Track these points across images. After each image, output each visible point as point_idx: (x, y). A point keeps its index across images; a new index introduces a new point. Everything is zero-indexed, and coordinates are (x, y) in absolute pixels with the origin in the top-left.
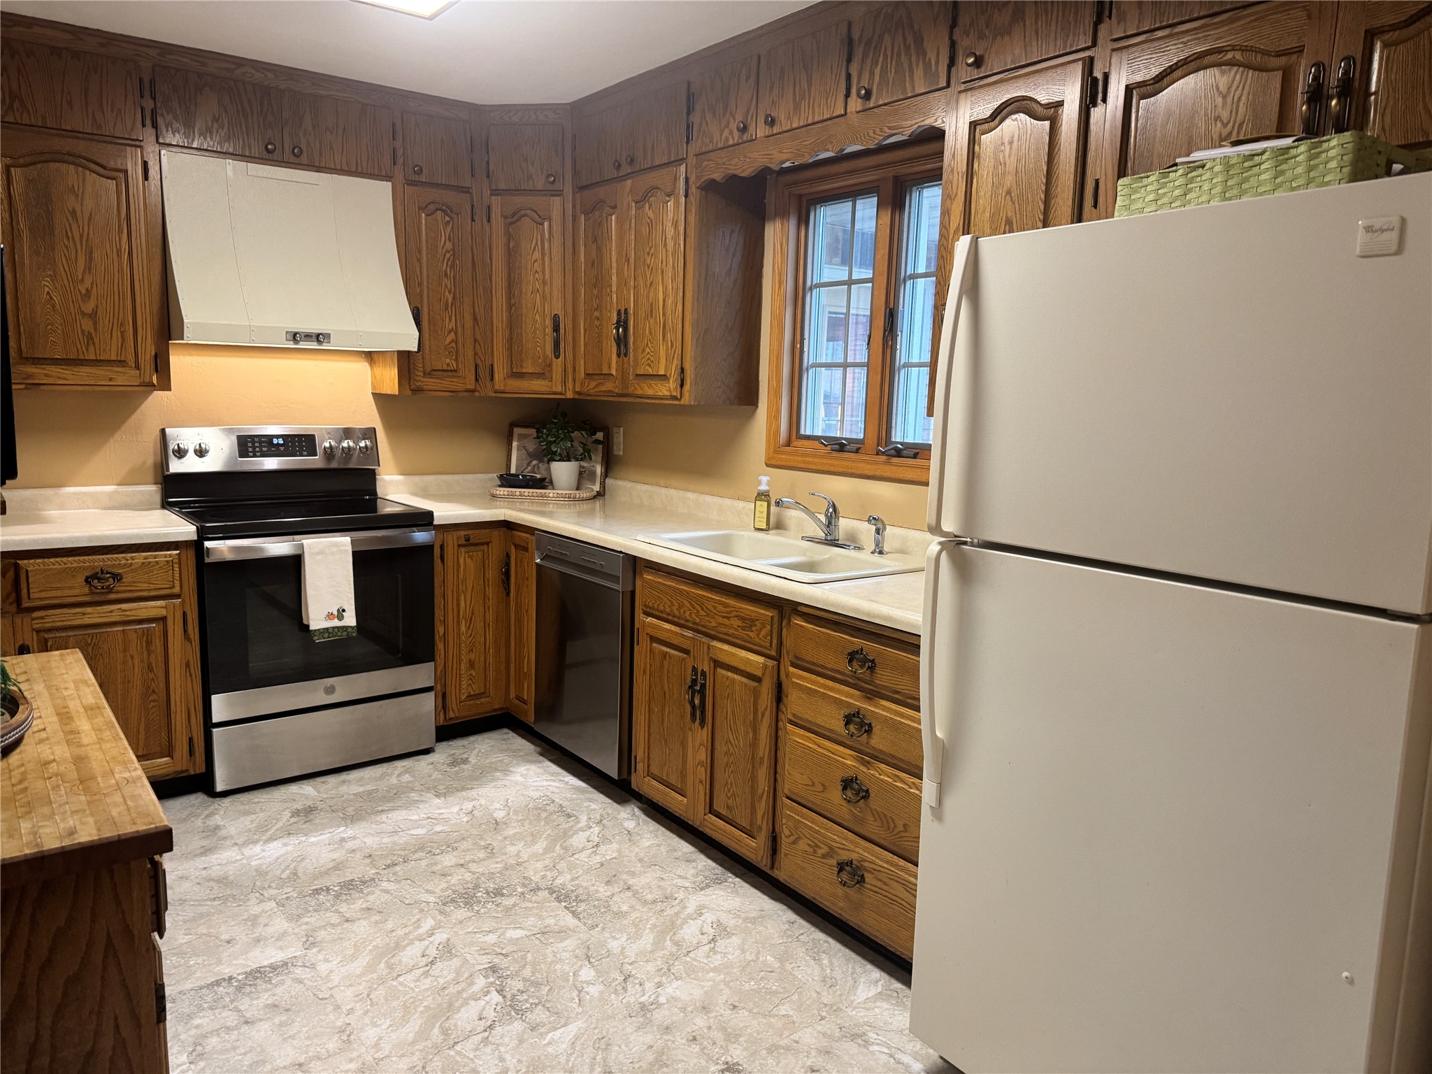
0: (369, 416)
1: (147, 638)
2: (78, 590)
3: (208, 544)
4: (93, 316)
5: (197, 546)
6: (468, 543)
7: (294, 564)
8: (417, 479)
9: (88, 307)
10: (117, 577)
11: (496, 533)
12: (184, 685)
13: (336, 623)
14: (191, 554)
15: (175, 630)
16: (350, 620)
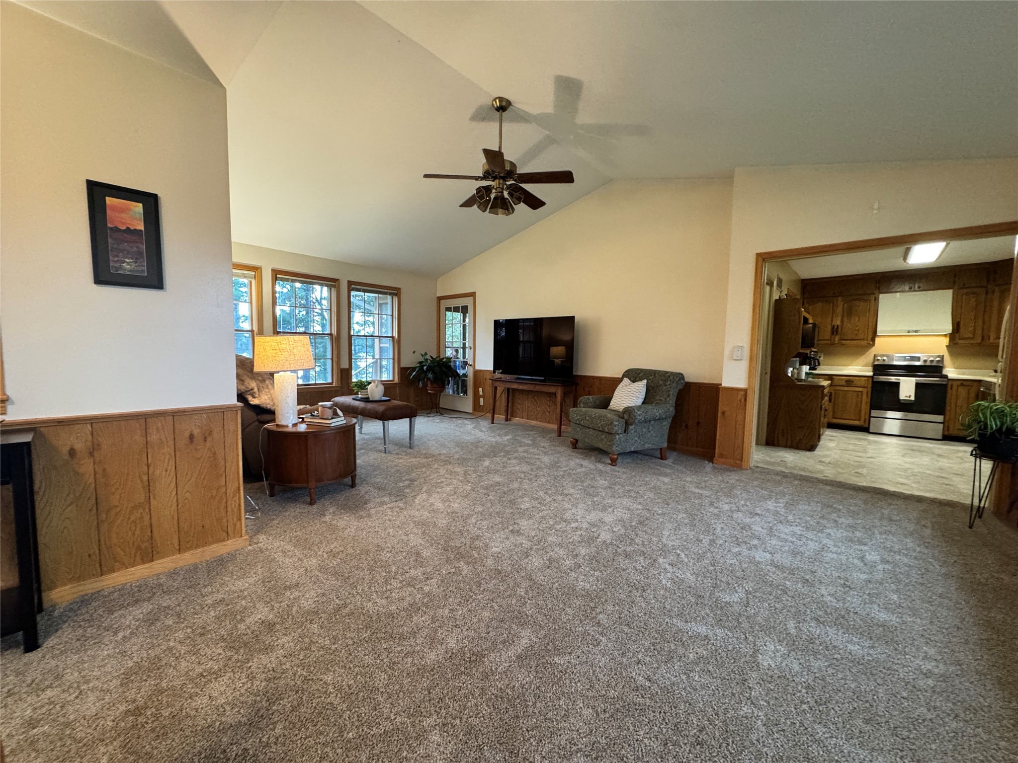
0: (944, 352)
1: (858, 396)
2: (844, 383)
3: (875, 377)
4: (858, 330)
5: (872, 377)
6: (962, 385)
7: (897, 385)
8: (960, 370)
9: (857, 328)
10: (853, 382)
11: (976, 384)
12: (865, 407)
13: (908, 398)
14: (870, 380)
15: (864, 396)
16: (913, 398)
